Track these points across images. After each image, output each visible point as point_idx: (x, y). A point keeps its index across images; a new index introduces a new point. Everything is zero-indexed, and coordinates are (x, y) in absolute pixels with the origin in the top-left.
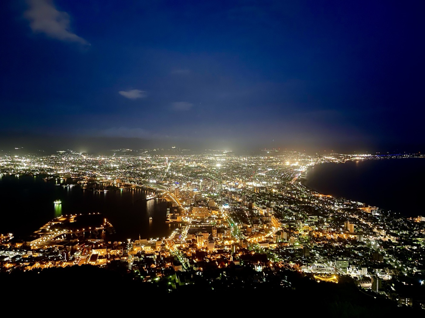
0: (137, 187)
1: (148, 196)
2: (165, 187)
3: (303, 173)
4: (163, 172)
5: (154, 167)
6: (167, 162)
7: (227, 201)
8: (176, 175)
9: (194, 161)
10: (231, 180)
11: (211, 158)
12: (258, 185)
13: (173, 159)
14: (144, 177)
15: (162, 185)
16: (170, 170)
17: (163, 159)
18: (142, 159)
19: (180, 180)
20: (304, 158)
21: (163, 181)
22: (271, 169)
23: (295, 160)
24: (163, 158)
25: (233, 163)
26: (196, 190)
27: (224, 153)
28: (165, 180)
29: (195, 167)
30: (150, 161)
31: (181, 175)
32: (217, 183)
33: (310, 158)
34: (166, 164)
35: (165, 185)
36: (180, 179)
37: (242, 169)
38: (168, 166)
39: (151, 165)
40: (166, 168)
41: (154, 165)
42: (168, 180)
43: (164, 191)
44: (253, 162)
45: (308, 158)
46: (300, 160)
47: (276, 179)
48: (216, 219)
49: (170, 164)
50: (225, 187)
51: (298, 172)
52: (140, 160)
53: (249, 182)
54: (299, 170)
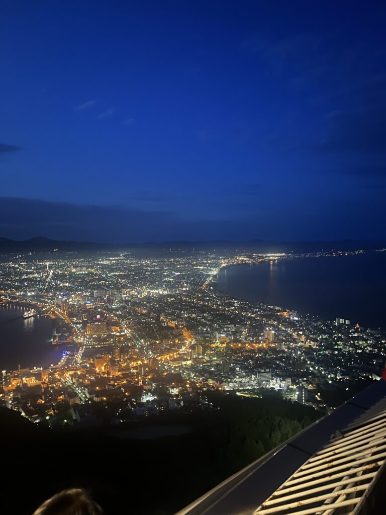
0: (9, 303)
1: (25, 314)
2: (48, 301)
3: (215, 276)
4: (43, 281)
5: (31, 276)
6: (48, 268)
7: (129, 313)
8: (61, 285)
9: (84, 266)
10: (133, 289)
11: (105, 262)
12: (165, 293)
13: (56, 264)
14: (18, 288)
15: (44, 298)
16: (53, 278)
17: (42, 265)
18: (13, 265)
19: (68, 291)
20: (214, 259)
21: (44, 293)
22: (179, 273)
23: (205, 262)
24: (41, 263)
25: (133, 267)
26: (89, 302)
27: (121, 255)
28: (47, 291)
29: (85, 274)
30: (24, 268)
31: (67, 284)
32: (116, 293)
33: (221, 259)
34: (48, 272)
35: (48, 299)
36: (66, 290)
37: (145, 274)
38: (49, 274)
39: (27, 273)
40: (47, 277)
41: (31, 273)
42: (51, 292)
43: (46, 306)
44: (157, 265)
45: (219, 259)
46: (209, 262)
47: (185, 285)
48: (117, 336)
49: (52, 271)
50: (125, 297)
51: (209, 276)
52: (10, 268)
53: (154, 289)
54: (210, 273)
